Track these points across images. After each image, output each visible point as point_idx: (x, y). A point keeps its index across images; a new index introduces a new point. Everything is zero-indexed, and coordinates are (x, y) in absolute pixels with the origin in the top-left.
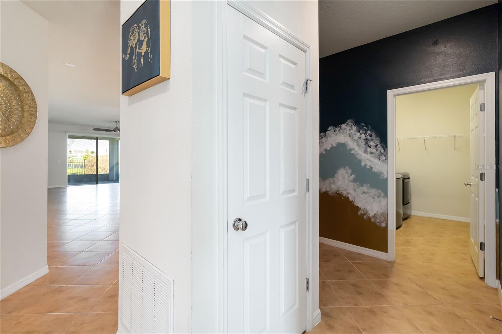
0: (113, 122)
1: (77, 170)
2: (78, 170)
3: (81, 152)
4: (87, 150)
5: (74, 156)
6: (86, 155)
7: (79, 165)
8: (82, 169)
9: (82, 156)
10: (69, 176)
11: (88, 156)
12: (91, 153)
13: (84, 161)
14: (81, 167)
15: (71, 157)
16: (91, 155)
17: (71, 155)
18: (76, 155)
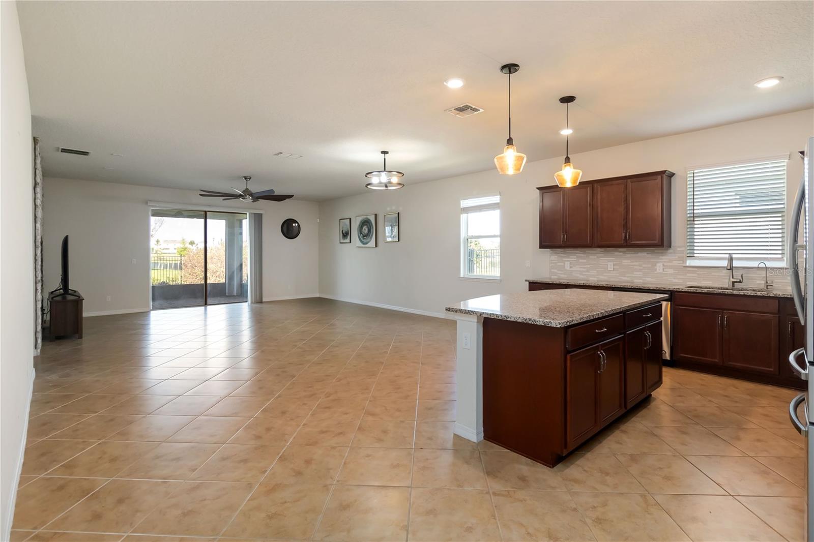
0: (239, 178)
1: (168, 273)
2: (171, 273)
3: (174, 241)
4: (183, 240)
5: (163, 249)
6: (182, 247)
7: (172, 264)
8: (177, 271)
9: (175, 249)
10: (153, 287)
11: (185, 249)
12: (190, 244)
13: (179, 258)
14: (176, 268)
15: (160, 250)
16: (190, 246)
17: (159, 247)
18: (167, 248)
